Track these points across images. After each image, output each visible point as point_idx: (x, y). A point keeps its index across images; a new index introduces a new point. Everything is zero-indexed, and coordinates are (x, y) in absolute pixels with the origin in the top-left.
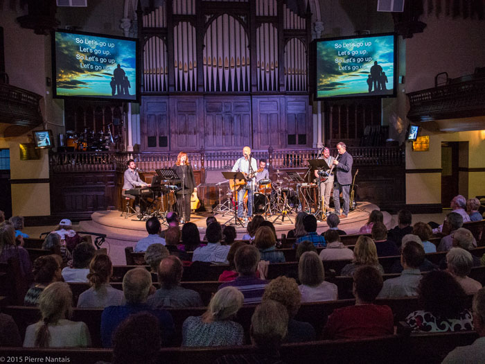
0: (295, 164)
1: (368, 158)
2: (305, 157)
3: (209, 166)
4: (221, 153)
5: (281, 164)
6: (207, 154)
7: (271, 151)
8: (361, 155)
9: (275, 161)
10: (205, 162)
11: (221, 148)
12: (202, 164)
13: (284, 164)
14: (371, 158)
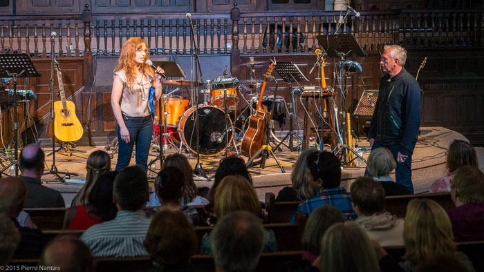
0: (288, 46)
1: (444, 34)
2: (310, 31)
3: (102, 47)
4: (128, 21)
5: (257, 44)
6: (98, 22)
7: (235, 17)
8: (430, 26)
9: (245, 39)
10: (94, 40)
11: (128, 10)
12: (87, 44)
13: (264, 45)
14: (450, 34)
